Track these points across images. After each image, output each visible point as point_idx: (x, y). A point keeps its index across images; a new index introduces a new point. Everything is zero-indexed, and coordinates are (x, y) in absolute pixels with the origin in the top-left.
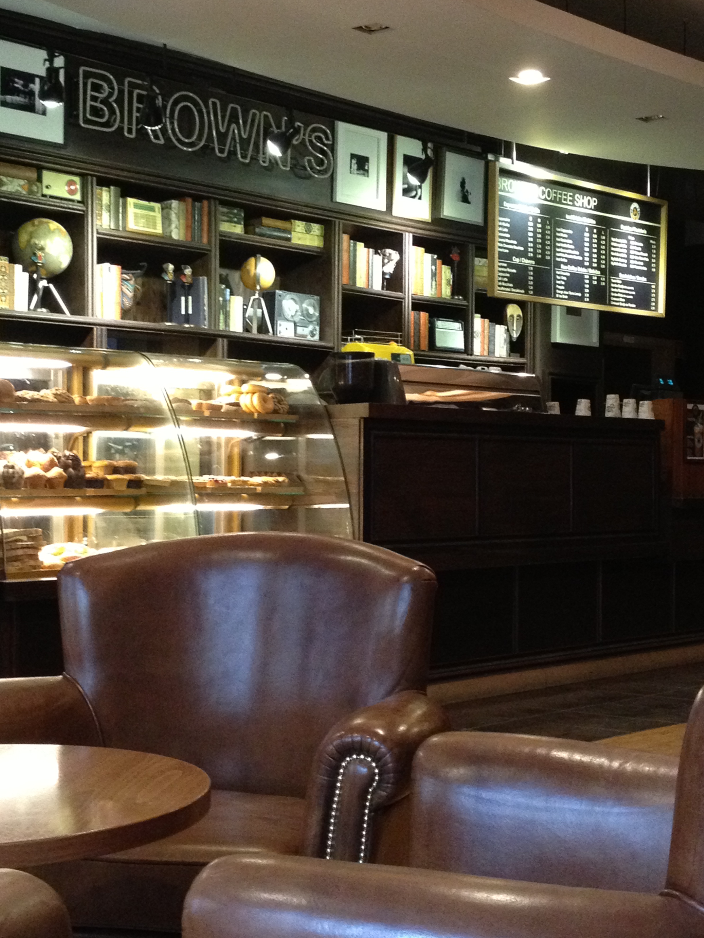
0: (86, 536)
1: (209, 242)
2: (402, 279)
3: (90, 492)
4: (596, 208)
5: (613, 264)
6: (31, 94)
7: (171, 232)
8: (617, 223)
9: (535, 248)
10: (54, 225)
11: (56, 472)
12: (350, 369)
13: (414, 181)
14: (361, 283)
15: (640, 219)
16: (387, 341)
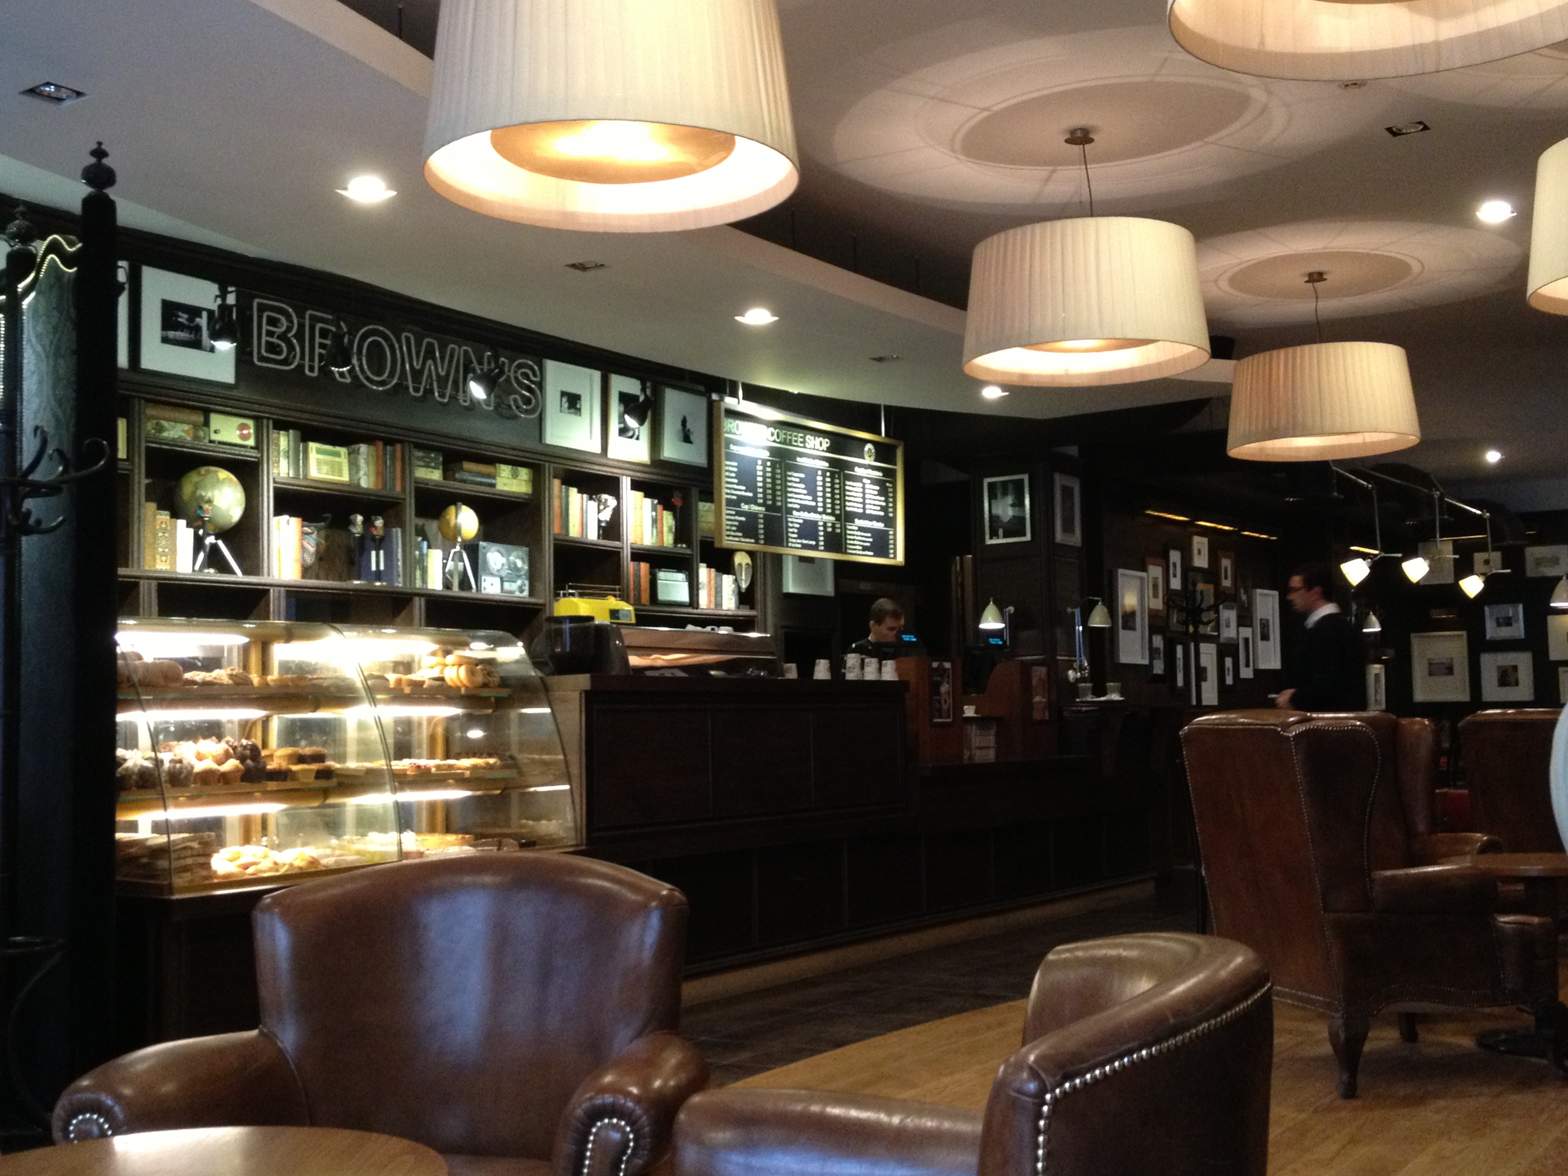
0: (266, 836)
1: (403, 489)
2: (619, 526)
3: (272, 785)
4: (829, 450)
5: (848, 509)
6: (198, 329)
7: (359, 479)
8: (851, 466)
9: (764, 493)
10: (223, 474)
11: (232, 764)
12: (568, 635)
13: (631, 422)
14: (574, 532)
15: (875, 460)
16: (603, 596)
